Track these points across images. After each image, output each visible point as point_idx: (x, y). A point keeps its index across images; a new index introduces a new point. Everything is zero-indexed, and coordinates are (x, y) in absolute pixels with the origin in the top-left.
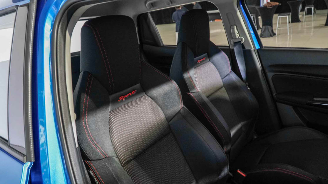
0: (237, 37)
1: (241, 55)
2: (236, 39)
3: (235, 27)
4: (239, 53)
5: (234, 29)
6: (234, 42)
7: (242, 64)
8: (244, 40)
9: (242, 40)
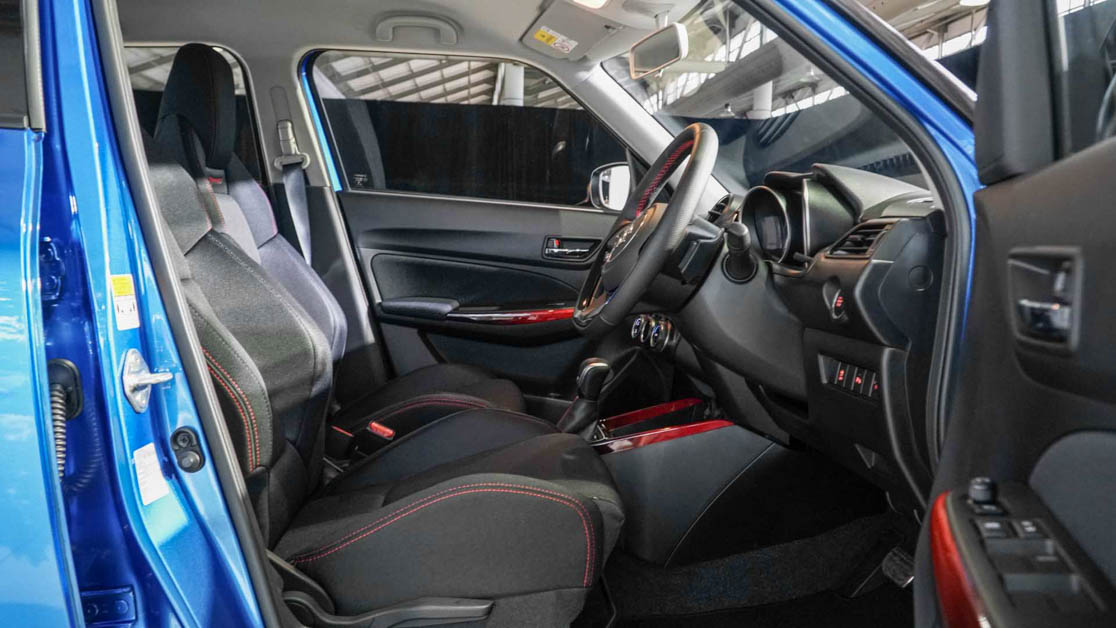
0: (293, 152)
1: (302, 199)
2: (290, 154)
3: (290, 125)
4: (297, 192)
5: (286, 128)
6: (285, 163)
7: (302, 217)
8: (309, 160)
9: (304, 160)
